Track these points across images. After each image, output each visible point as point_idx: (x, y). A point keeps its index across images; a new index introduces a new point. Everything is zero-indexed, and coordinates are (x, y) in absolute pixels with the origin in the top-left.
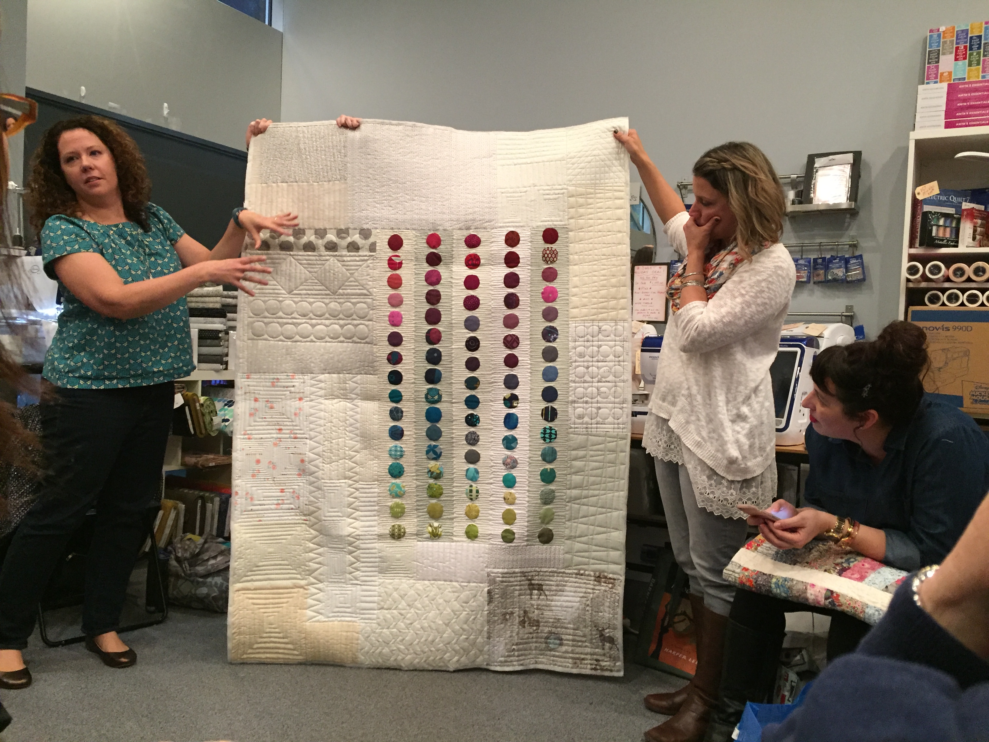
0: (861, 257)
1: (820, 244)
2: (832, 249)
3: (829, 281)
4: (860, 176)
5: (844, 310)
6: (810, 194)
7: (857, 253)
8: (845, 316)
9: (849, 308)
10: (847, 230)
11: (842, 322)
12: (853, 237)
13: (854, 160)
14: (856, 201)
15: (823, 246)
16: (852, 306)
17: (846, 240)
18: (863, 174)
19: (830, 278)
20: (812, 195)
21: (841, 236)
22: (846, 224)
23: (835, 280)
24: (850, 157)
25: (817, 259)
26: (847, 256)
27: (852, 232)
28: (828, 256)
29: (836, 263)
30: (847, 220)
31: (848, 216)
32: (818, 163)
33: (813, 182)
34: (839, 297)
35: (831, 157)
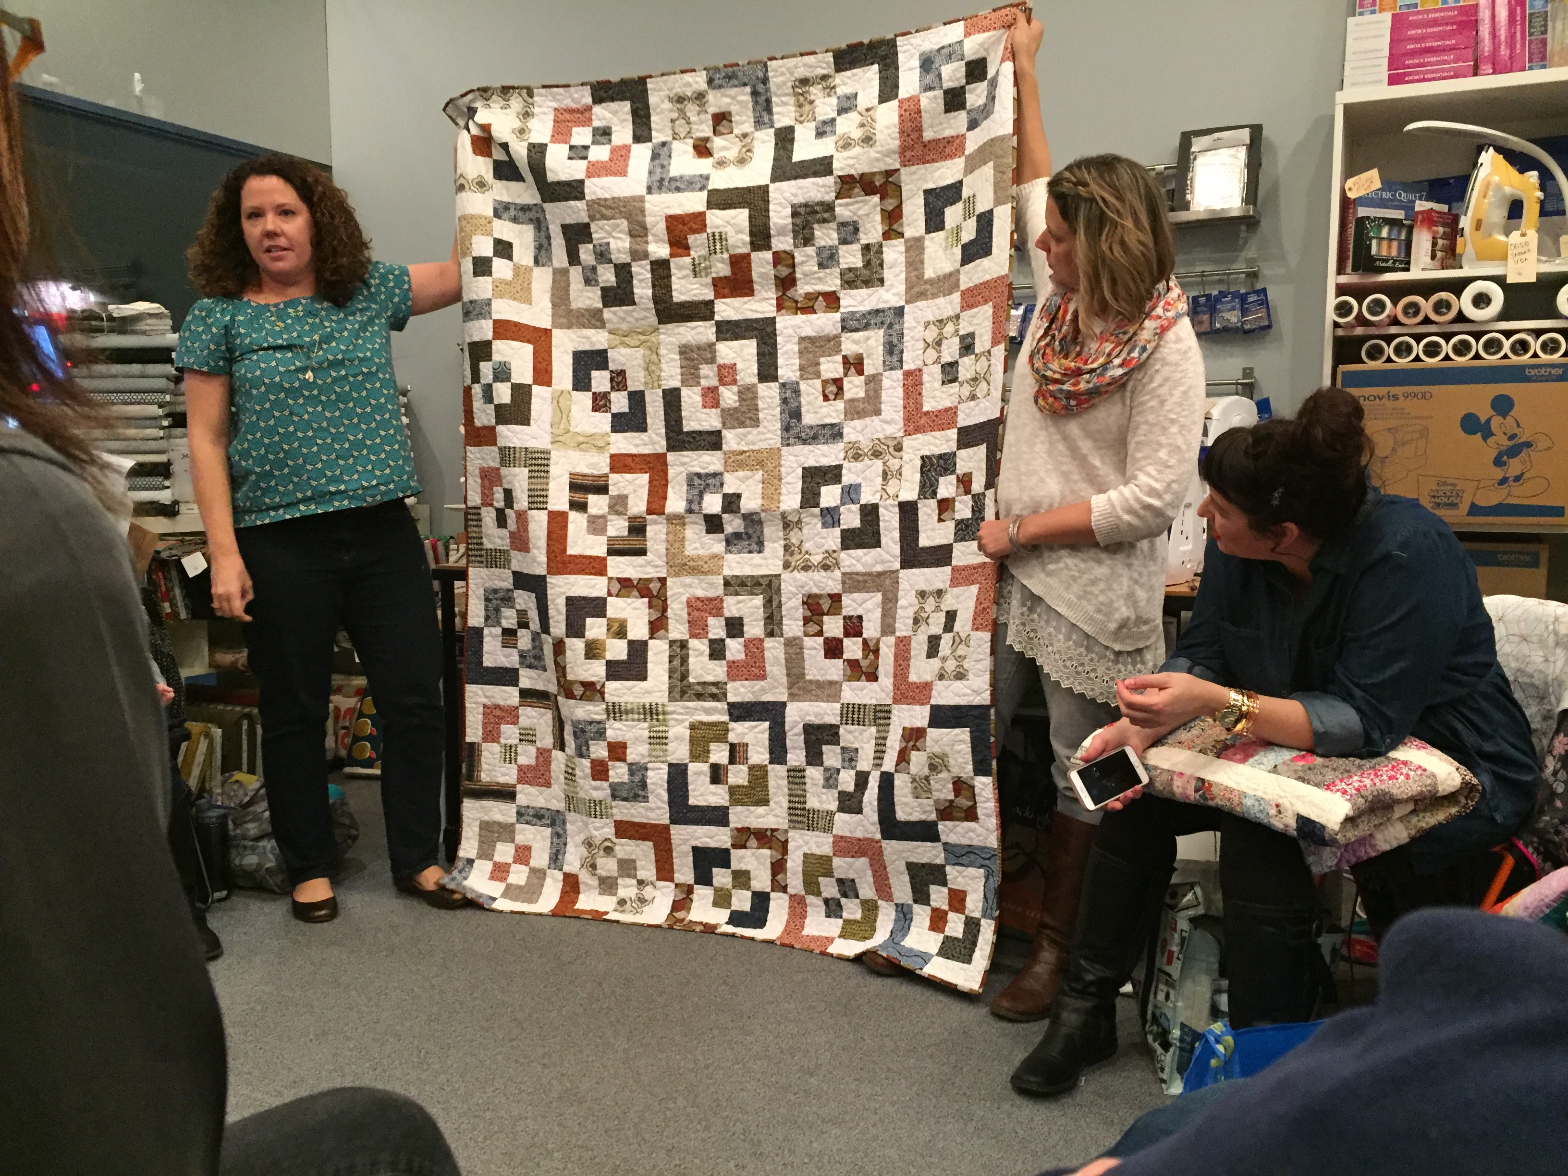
0: (1264, 290)
1: (1203, 274)
2: (1220, 282)
3: (1218, 331)
4: (1260, 165)
5: (1240, 376)
6: (1185, 194)
7: (1259, 286)
8: (1241, 384)
9: (1248, 372)
10: (1241, 250)
11: (1237, 394)
12: (1250, 262)
13: (1251, 140)
14: (1255, 205)
15: (1207, 276)
16: (1251, 369)
17: (1240, 266)
18: (1264, 162)
19: (1218, 325)
20: (1188, 197)
21: (1234, 260)
22: (1241, 242)
23: (1225, 330)
24: (1245, 135)
25: (1199, 297)
26: (1243, 291)
27: (1250, 252)
28: (1215, 293)
29: (1228, 302)
30: (1243, 235)
31: (1244, 228)
32: (1197, 144)
33: (1190, 175)
34: (1231, 356)
35: (1217, 135)
